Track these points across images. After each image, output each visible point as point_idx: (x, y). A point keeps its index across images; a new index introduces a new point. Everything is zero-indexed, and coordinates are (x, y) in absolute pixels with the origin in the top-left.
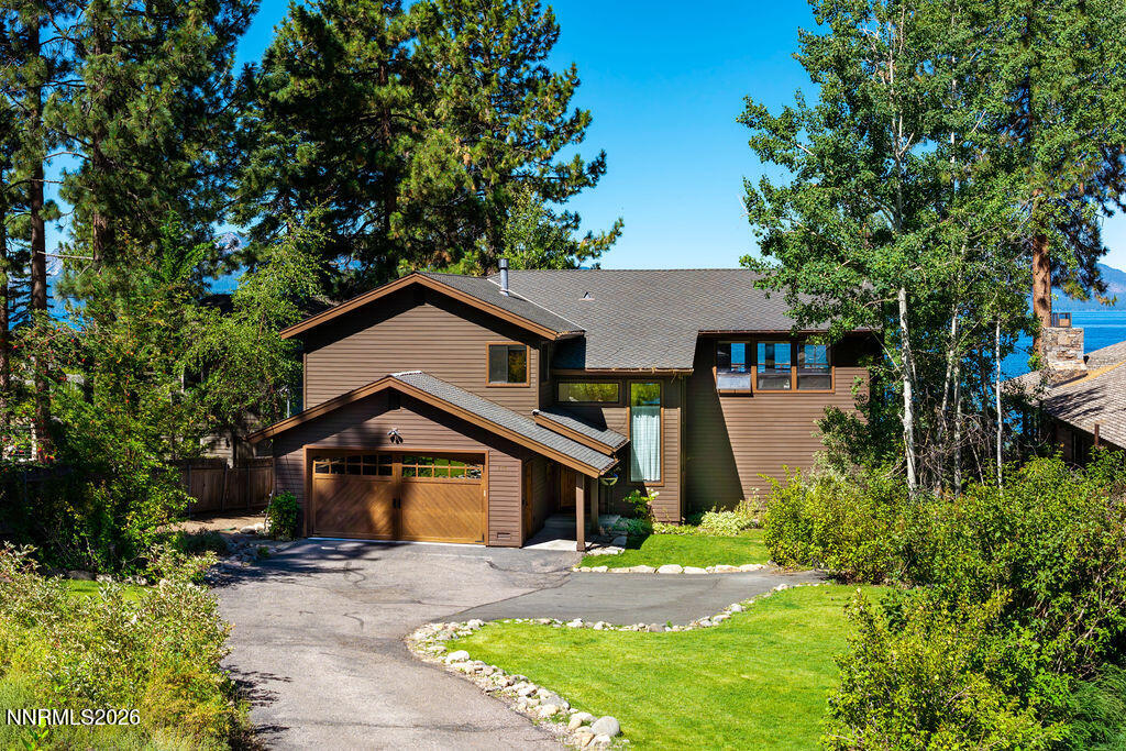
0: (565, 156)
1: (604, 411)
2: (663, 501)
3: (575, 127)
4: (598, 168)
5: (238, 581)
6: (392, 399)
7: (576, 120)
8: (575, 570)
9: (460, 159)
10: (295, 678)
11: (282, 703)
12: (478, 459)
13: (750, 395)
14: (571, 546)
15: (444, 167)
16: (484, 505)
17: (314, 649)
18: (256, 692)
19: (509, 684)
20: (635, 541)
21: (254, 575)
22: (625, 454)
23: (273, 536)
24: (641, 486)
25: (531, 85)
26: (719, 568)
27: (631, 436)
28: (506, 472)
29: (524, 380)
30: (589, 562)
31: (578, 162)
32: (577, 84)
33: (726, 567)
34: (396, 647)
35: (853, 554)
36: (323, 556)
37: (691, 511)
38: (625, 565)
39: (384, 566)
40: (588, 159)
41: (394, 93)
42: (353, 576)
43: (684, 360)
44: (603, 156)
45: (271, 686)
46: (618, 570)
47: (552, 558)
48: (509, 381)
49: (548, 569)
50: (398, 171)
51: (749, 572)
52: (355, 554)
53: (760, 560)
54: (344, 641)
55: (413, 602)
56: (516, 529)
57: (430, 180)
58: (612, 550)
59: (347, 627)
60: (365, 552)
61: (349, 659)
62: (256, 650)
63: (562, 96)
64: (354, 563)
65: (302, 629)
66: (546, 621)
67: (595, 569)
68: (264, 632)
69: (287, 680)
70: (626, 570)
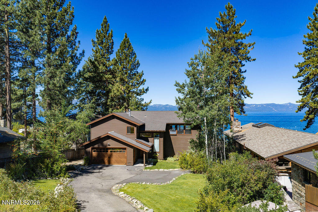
0: (141, 87)
1: (149, 138)
2: (160, 155)
3: (143, 82)
4: (147, 90)
5: (77, 176)
6: (108, 137)
7: (143, 81)
8: (143, 170)
9: (121, 89)
10: (90, 201)
11: (87, 208)
12: (125, 149)
13: (176, 135)
14: (143, 165)
15: (118, 91)
16: (126, 158)
17: (93, 193)
18: (82, 206)
19: (132, 200)
20: (154, 164)
21: (81, 175)
22: (153, 147)
23: (84, 165)
24: (156, 153)
25: (135, 74)
26: (171, 170)
27: (154, 143)
28: (130, 151)
29: (133, 133)
30: (146, 168)
31: (143, 88)
32: (143, 74)
33: (172, 169)
34: (109, 191)
35: (196, 168)
36: (94, 169)
37: (165, 158)
38: (153, 169)
39: (107, 171)
40: (145, 88)
41: (109, 76)
42: (100, 173)
43: (163, 129)
44: (148, 87)
45: (85, 204)
46: (152, 170)
47: (139, 168)
48: (131, 133)
49: (138, 170)
50: (109, 91)
51: (176, 170)
52: (101, 168)
53: (178, 168)
54: (99, 190)
55: (112, 179)
56: (132, 162)
57: (115, 93)
58: (150, 166)
59: (100, 187)
60: (103, 168)
61: (100, 195)
62: (81, 194)
63: (140, 77)
64: (101, 170)
65: (90, 188)
66: (138, 183)
67: (147, 170)
68: (83, 189)
69: (88, 202)
70: (153, 170)
